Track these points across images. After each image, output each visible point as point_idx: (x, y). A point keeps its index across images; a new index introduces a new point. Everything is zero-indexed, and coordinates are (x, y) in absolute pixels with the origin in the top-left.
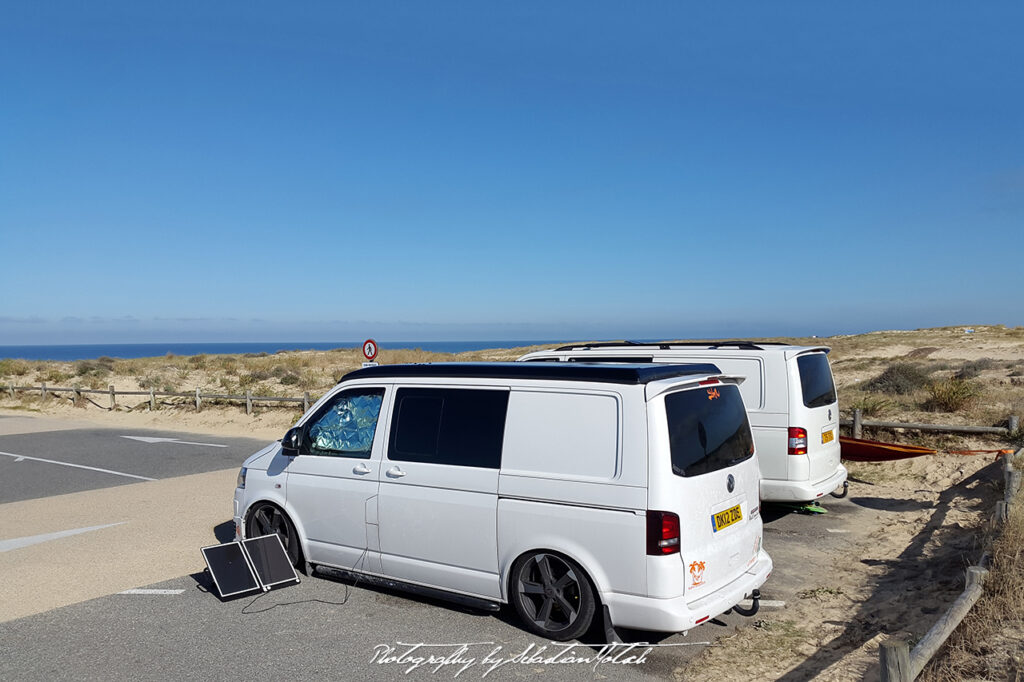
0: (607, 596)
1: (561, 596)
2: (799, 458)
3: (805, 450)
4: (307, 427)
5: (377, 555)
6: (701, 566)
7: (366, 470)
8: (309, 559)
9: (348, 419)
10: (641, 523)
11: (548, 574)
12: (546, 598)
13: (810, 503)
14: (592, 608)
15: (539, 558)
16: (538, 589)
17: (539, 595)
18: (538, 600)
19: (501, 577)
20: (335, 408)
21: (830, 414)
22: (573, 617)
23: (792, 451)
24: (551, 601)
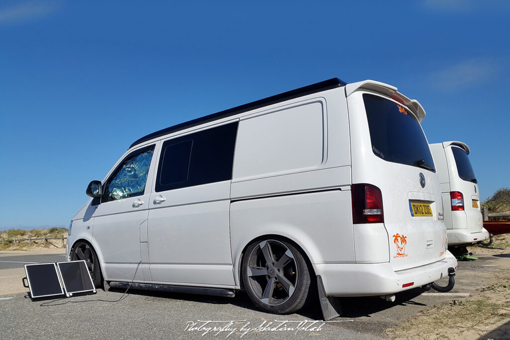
0: (319, 267)
1: (281, 274)
2: (459, 213)
3: (462, 208)
4: (107, 183)
5: (147, 266)
6: (404, 240)
7: (140, 203)
8: (106, 278)
9: (133, 173)
10: (347, 197)
11: (270, 258)
12: (269, 277)
13: (470, 244)
14: (307, 281)
15: (262, 244)
16: (263, 272)
17: (264, 277)
18: (262, 281)
19: (234, 266)
20: (124, 166)
21: (475, 189)
22: (292, 290)
23: (454, 208)
24: (273, 280)
